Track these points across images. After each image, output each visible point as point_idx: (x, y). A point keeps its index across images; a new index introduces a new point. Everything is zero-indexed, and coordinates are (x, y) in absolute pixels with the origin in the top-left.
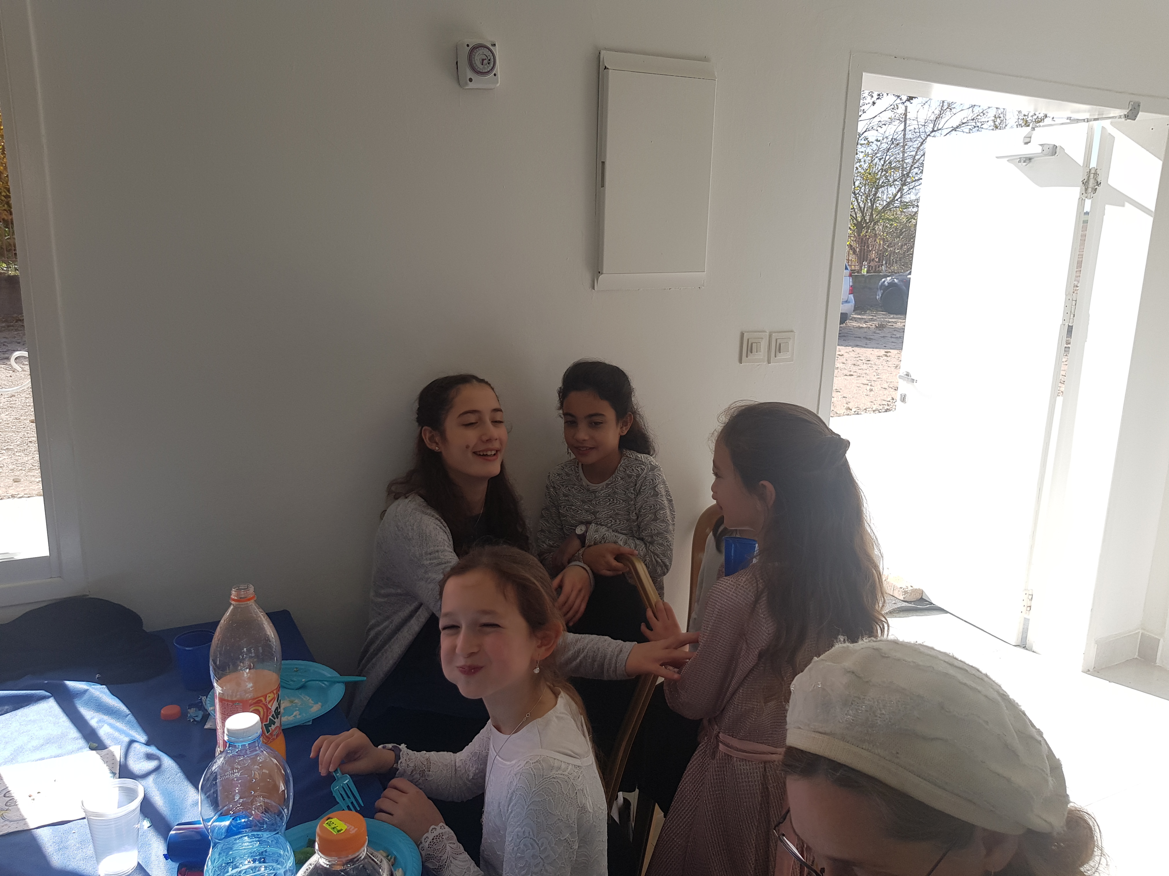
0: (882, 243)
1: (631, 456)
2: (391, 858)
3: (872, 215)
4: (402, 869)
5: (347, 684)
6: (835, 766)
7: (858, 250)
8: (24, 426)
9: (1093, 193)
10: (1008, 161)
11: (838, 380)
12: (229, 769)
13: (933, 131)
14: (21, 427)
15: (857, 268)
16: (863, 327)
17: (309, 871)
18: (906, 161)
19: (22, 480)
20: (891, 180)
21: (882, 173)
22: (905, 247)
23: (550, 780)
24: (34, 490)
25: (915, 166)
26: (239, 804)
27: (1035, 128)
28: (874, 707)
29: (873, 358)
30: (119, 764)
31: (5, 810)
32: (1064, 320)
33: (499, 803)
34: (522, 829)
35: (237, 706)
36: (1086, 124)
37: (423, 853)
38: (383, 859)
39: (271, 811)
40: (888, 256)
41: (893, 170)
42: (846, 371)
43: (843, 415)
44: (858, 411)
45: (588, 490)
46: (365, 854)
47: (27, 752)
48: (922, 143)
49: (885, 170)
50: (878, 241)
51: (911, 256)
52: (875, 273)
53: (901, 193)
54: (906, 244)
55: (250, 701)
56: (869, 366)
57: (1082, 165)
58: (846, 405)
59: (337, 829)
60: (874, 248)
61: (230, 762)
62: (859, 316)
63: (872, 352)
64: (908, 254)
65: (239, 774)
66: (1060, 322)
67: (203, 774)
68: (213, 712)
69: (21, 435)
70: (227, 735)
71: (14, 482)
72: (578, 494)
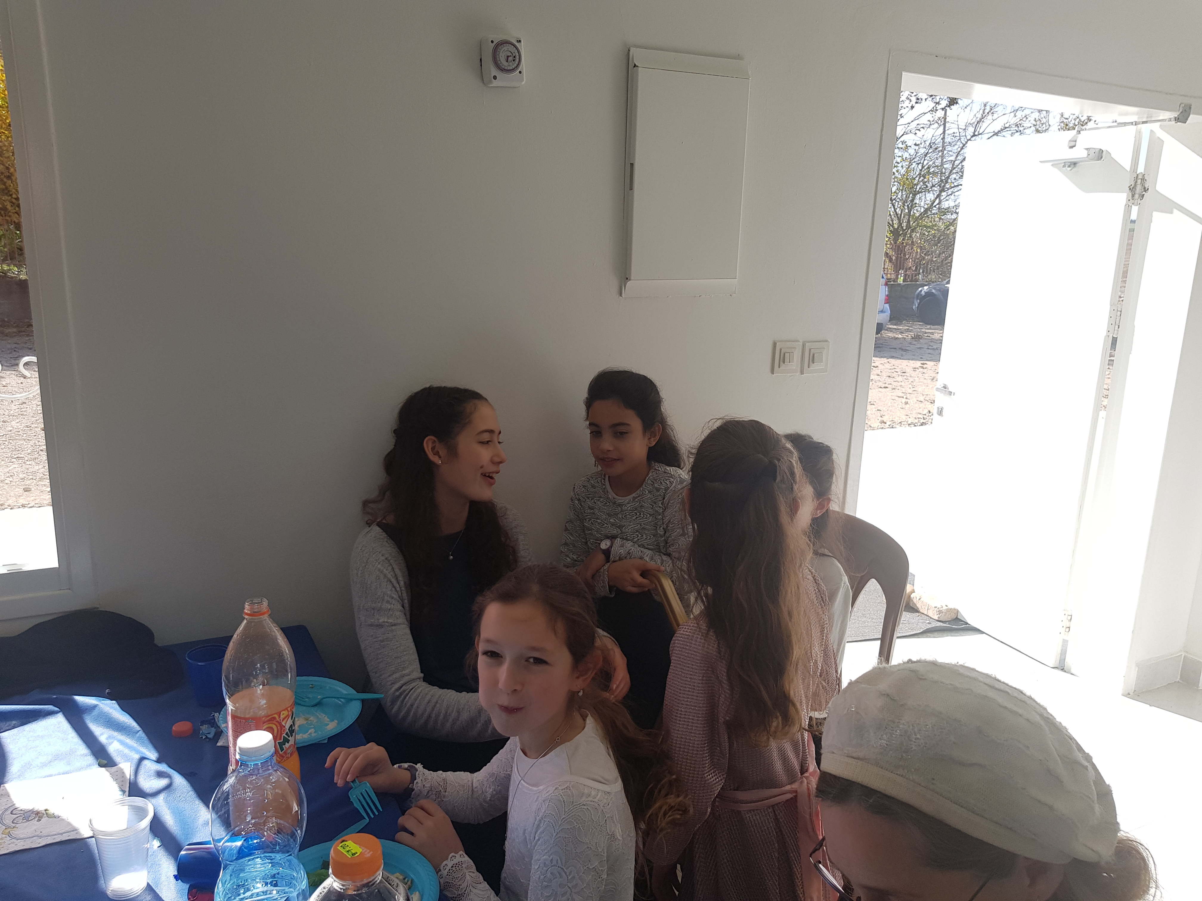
0: (919, 251)
1: (660, 469)
2: (408, 881)
3: (909, 221)
4: (419, 892)
5: (363, 701)
6: (868, 792)
7: (894, 258)
8: (35, 434)
9: (1140, 200)
10: (1052, 165)
11: (872, 393)
12: (241, 789)
13: (974, 135)
14: (32, 435)
15: (893, 276)
16: (899, 338)
17: (323, 894)
18: (945, 166)
19: (33, 489)
20: (929, 185)
21: (919, 178)
22: (944, 255)
23: (580, 807)
24: (45, 499)
25: (954, 171)
26: (251, 825)
27: (1081, 132)
28: (909, 732)
29: (908, 370)
30: (129, 782)
31: (12, 827)
32: (1109, 331)
33: (525, 830)
34: (549, 857)
35: (250, 724)
36: (1133, 128)
37: (442, 881)
38: (399, 883)
39: (284, 832)
40: (926, 265)
41: (931, 176)
42: (881, 383)
43: (878, 429)
44: (893, 424)
45: (614, 503)
46: (380, 878)
47: (35, 769)
48: (962, 148)
49: (923, 175)
50: (915, 249)
51: (949, 264)
52: (912, 281)
53: (940, 199)
54: (944, 252)
55: (264, 718)
56: (904, 378)
57: (1129, 170)
58: (880, 419)
59: (351, 852)
60: (911, 256)
61: (242, 781)
62: (895, 327)
63: (908, 364)
64: (946, 263)
65: (252, 793)
66: (1105, 333)
67: (214, 793)
68: (226, 729)
69: (32, 443)
70: (239, 753)
71: (25, 491)
72: (604, 507)
